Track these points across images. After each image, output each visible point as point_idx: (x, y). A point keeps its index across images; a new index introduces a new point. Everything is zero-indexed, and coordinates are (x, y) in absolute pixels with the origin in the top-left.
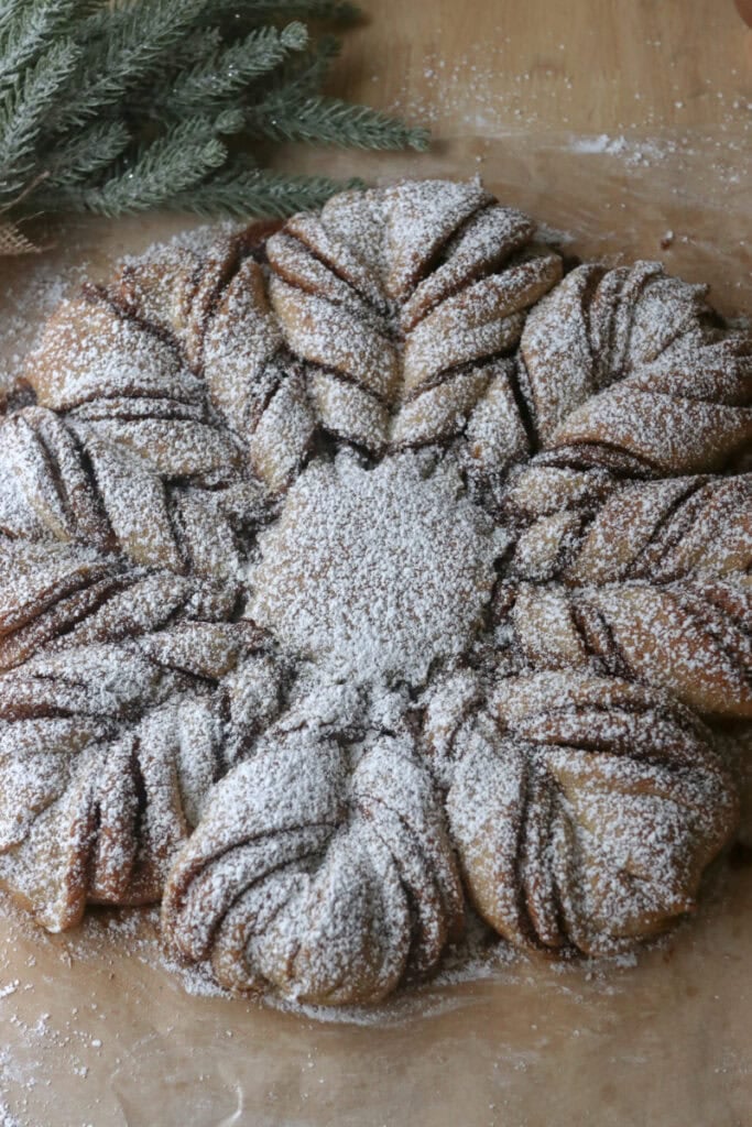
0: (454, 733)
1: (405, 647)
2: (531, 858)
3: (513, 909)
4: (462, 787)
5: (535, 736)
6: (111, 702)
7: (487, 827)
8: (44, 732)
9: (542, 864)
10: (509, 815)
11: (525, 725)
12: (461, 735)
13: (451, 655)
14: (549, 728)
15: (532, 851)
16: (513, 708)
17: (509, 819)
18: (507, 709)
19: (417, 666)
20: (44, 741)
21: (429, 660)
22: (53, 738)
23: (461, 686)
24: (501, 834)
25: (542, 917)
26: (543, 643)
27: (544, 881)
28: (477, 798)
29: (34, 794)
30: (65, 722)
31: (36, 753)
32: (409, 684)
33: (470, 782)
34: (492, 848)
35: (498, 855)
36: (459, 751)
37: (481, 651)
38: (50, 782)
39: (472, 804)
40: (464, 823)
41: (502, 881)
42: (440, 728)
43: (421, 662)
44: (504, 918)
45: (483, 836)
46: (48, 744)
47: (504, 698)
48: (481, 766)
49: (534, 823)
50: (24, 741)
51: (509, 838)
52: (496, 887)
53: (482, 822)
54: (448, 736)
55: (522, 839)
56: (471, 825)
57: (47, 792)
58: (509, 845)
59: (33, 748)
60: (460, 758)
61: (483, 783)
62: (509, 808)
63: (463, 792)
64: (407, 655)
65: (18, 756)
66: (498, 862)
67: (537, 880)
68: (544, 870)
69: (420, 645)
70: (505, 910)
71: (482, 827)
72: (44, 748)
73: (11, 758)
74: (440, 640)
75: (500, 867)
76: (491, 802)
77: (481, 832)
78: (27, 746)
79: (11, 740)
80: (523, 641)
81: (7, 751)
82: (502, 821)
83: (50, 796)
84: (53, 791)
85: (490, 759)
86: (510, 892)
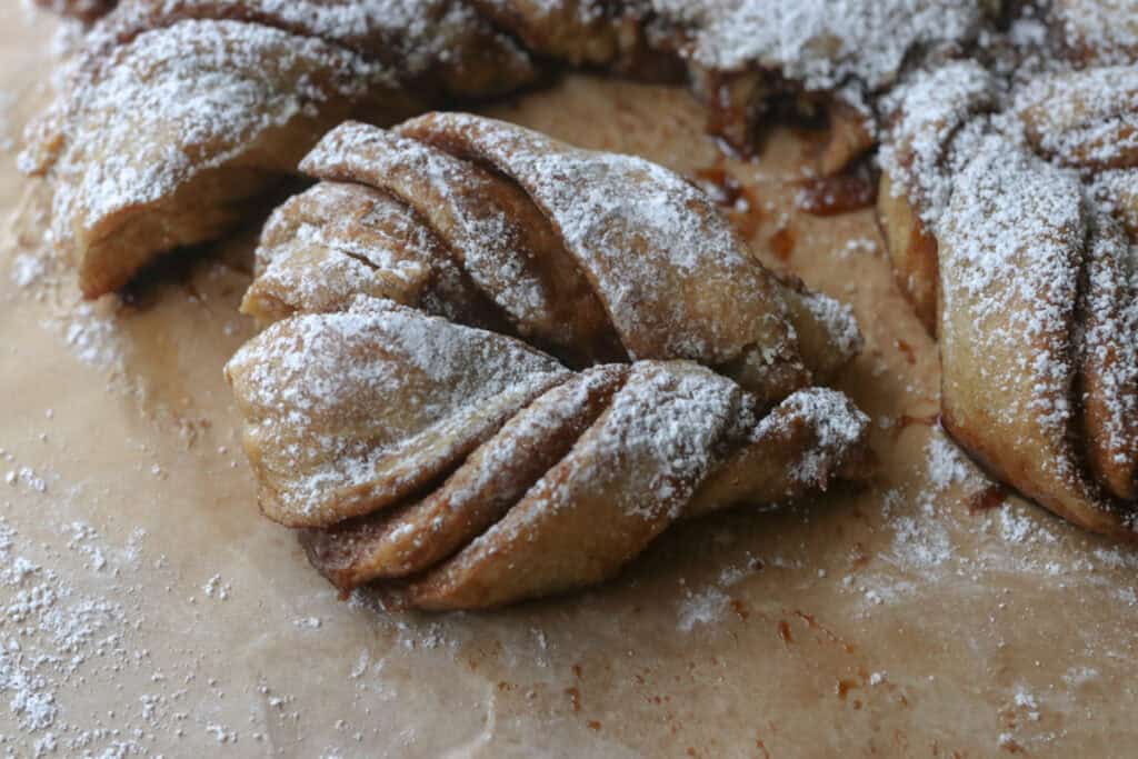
0: (953, 134)
1: (867, 14)
2: (1100, 315)
3: (1061, 403)
4: (971, 200)
5: (1095, 154)
6: (354, 22)
7: (1019, 258)
8: (233, 36)
9: (1120, 328)
10: (1063, 241)
11: (1074, 139)
12: (965, 137)
13: (942, 40)
14: (1124, 134)
15: (1102, 304)
16: (1053, 113)
17: (1063, 247)
18: (1043, 114)
19: (882, 49)
20: (229, 50)
21: (905, 42)
22: (247, 48)
23: (962, 79)
24: (1047, 268)
25: (1117, 418)
26: (1106, 29)
27: (1123, 355)
28: (1000, 216)
29: (192, 126)
30: (271, 31)
31: (210, 69)
32: (864, 82)
33: (987, 193)
34: (1028, 292)
35: (1040, 302)
36: (960, 160)
37: (992, 46)
38: (227, 115)
39: (989, 224)
40: (972, 257)
41: (1046, 347)
42: (925, 125)
43: (891, 43)
44: (1042, 419)
45: (1011, 274)
46: (237, 59)
47: (1036, 98)
48: (1006, 173)
49: (1104, 264)
50: (196, 43)
51: (1062, 276)
52: (1032, 359)
53: (1011, 251)
54: (943, 134)
55: (1083, 284)
56: (986, 259)
57: (216, 128)
58: (1063, 288)
59: (208, 59)
60: (961, 170)
61: (1010, 196)
62: (1062, 230)
63: (973, 207)
64: (868, 26)
65: (178, 67)
66: (1040, 314)
67: (1111, 353)
68: (1123, 339)
69: (892, 14)
70: (1045, 403)
71: (1011, 259)
72: (228, 63)
73: (167, 70)
74: (927, 13)
75: (1044, 323)
76: (1026, 223)
77: (1006, 268)
78: (198, 51)
79: (173, 42)
80: (1070, 27)
81: (161, 57)
82: (1050, 248)
83: (220, 136)
84: (226, 130)
85: (1020, 169)
86: (1059, 370)
